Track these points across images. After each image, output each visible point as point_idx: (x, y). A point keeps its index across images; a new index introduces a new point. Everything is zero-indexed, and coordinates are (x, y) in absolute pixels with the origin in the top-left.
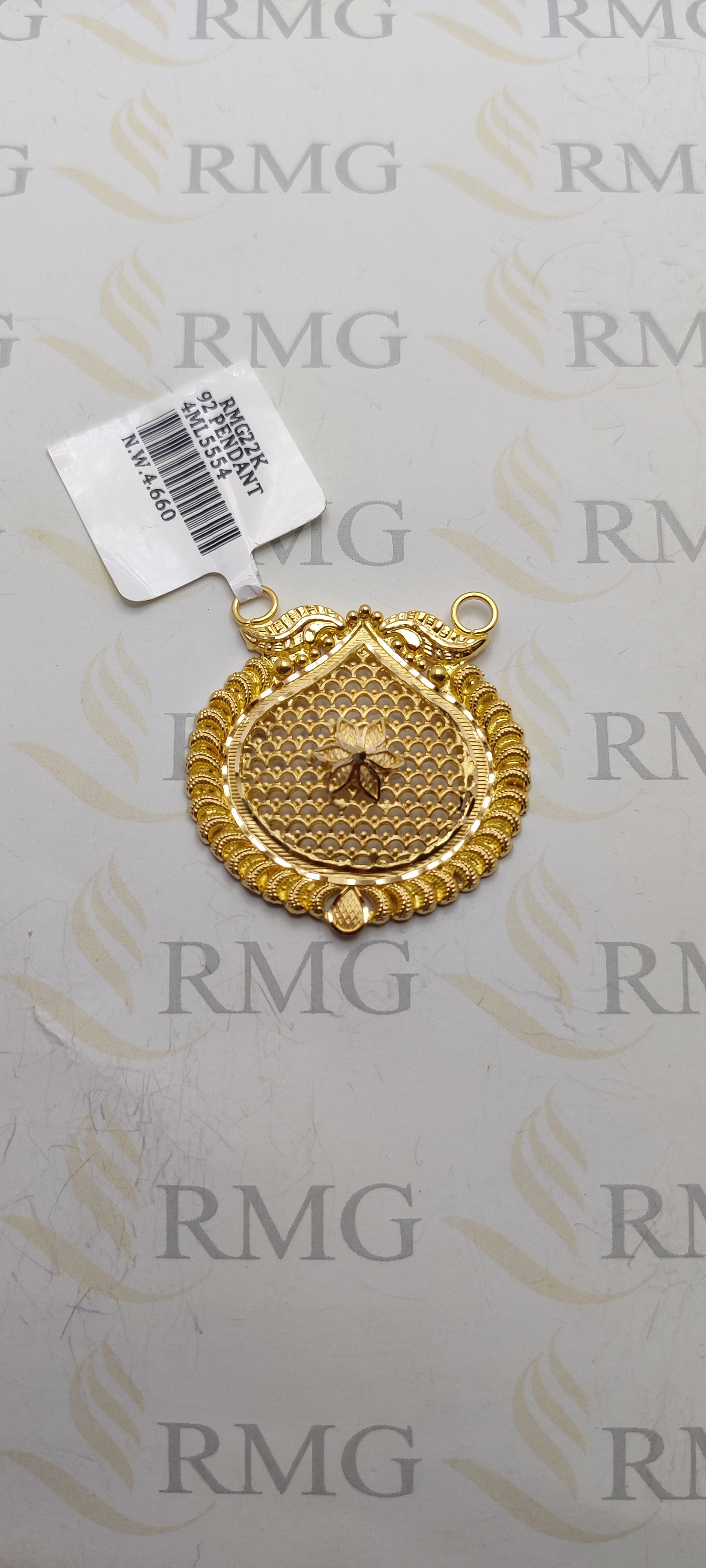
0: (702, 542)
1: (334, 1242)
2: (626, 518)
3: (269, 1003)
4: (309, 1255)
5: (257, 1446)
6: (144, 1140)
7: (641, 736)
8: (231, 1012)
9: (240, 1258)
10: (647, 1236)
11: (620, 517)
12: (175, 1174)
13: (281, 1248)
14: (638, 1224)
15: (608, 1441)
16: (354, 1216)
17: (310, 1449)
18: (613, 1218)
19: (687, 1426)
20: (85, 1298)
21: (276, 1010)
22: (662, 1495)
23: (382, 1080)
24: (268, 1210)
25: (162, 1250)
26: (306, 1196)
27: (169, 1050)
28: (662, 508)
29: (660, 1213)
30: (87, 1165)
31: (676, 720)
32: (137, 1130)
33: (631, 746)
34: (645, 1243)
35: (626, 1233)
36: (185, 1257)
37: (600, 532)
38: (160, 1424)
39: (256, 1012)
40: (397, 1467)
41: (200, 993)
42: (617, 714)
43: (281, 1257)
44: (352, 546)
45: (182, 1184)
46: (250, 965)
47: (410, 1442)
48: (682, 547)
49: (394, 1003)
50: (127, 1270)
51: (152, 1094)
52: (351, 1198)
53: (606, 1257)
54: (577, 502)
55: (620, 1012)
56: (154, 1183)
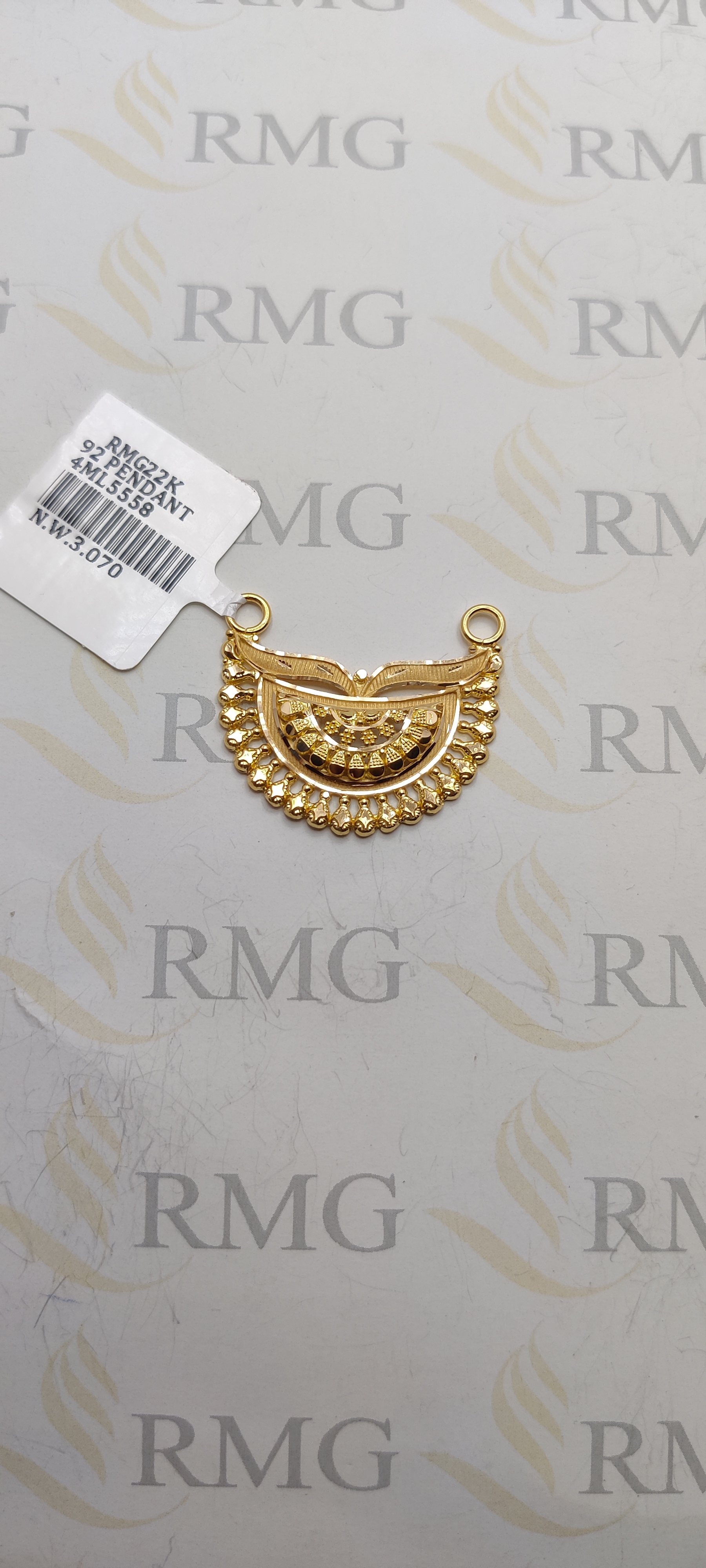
0: (700, 535)
1: (315, 1232)
2: (626, 509)
3: (256, 989)
4: (290, 1245)
5: (233, 1438)
6: (124, 1126)
7: (635, 729)
8: (216, 998)
9: (220, 1247)
10: (629, 1229)
11: (620, 508)
12: (156, 1161)
13: (261, 1238)
14: (621, 1218)
15: (586, 1434)
16: (337, 1207)
17: (286, 1442)
18: (596, 1211)
19: (664, 1420)
20: (61, 1286)
21: (263, 996)
22: (639, 1489)
23: (368, 1069)
24: (250, 1199)
25: (140, 1238)
26: (289, 1185)
27: (152, 1035)
28: (662, 501)
29: (643, 1206)
30: (65, 1151)
31: (670, 714)
32: (118, 1116)
33: (624, 738)
34: (628, 1237)
35: (609, 1226)
36: (163, 1246)
37: (599, 523)
38: (134, 1415)
39: (242, 998)
40: (375, 1460)
41: (185, 978)
42: (612, 707)
43: (261, 1247)
44: (351, 528)
45: (162, 1171)
46: (238, 950)
47: (388, 1436)
48: (680, 541)
49: (382, 991)
50: (104, 1258)
51: (134, 1080)
52: (335, 1187)
53: (589, 1250)
54: (577, 492)
55: (608, 1004)
56: (134, 1170)
